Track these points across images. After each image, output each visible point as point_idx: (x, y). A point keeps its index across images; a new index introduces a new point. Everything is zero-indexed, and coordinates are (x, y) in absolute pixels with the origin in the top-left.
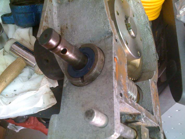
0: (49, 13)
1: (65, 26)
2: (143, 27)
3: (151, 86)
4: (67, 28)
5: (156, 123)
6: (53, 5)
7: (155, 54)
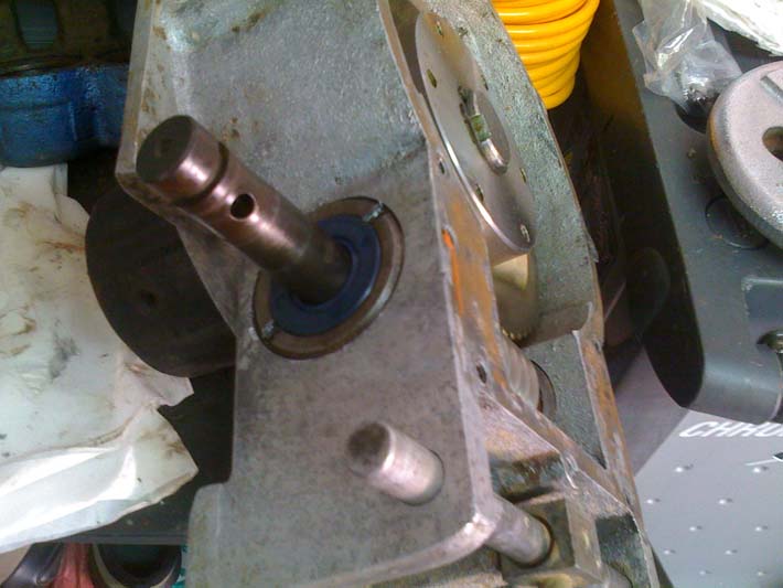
0: (157, 78)
1: (225, 127)
2: (526, 138)
3: (584, 355)
4: (235, 134)
5: (620, 499)
6: (169, 48)
7: (583, 239)
